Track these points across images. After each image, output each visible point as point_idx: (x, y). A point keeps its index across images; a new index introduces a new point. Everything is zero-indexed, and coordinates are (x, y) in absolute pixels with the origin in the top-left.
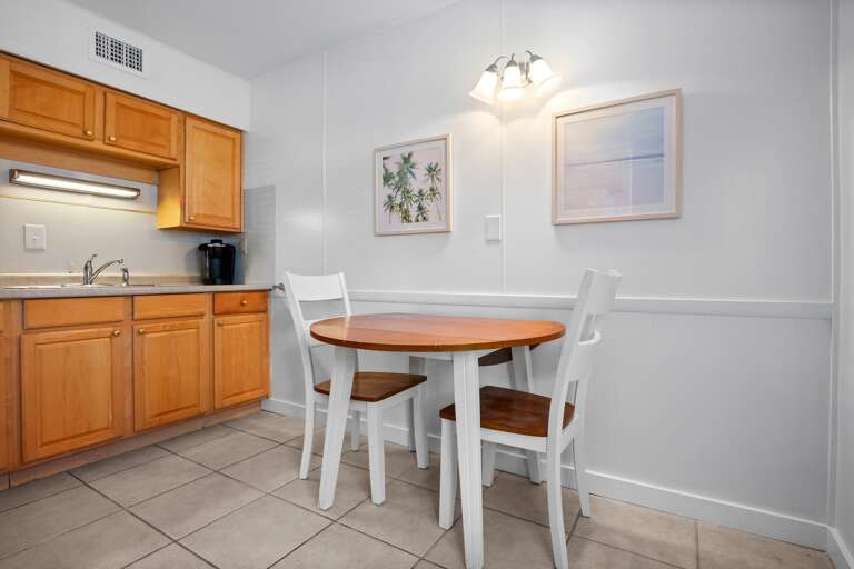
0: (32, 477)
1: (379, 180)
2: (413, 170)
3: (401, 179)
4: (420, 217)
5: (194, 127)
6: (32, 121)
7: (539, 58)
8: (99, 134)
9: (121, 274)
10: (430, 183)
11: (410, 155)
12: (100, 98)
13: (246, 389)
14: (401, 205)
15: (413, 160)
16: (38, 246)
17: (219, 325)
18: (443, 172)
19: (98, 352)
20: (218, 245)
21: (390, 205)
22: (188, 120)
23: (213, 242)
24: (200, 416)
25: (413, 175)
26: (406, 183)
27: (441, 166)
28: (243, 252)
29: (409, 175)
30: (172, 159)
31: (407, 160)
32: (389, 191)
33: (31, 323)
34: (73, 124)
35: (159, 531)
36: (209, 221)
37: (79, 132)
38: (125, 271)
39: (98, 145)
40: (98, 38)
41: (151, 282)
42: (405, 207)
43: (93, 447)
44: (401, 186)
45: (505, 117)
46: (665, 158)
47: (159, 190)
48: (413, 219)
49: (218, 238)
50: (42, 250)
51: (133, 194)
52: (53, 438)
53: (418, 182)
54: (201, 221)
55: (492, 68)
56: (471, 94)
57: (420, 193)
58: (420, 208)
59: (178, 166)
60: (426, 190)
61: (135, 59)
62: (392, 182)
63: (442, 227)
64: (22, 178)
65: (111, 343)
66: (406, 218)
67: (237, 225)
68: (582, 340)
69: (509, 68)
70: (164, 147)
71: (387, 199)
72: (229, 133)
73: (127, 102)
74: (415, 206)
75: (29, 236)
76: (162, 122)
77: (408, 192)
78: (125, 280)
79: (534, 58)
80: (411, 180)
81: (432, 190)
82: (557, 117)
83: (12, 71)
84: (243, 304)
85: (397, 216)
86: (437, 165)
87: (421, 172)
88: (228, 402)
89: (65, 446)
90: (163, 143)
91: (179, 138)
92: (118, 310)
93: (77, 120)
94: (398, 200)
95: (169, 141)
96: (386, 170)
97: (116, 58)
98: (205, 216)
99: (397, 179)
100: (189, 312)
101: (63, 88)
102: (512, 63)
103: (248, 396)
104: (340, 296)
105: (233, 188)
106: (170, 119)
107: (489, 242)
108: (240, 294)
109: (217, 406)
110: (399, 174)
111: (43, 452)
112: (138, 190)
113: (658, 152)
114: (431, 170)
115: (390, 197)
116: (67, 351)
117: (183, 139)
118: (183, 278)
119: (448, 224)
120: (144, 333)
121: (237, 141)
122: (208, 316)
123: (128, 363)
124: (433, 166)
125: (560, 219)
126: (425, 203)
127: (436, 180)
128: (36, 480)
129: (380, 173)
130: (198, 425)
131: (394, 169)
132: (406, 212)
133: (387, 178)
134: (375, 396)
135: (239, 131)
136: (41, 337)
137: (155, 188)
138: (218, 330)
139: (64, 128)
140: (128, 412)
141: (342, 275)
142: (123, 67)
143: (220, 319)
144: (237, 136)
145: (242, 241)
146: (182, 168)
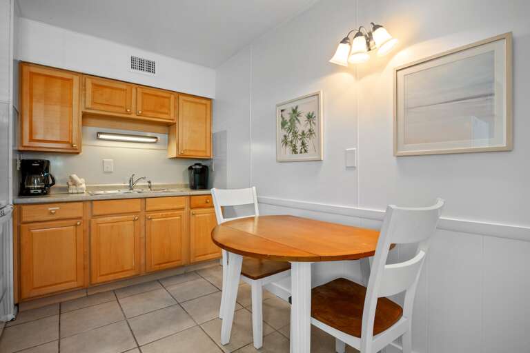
0: (97, 292)
1: (279, 125)
2: (299, 118)
3: (291, 124)
4: (303, 150)
5: (184, 100)
6: (102, 108)
7: (381, 26)
8: (133, 110)
9: (148, 184)
10: (308, 127)
11: (296, 108)
12: (134, 91)
13: (209, 252)
14: (291, 142)
15: (298, 110)
16: (109, 170)
17: (193, 214)
18: (316, 118)
19: (128, 229)
20: (198, 167)
21: (285, 142)
22: (180, 97)
23: (196, 164)
24: (183, 266)
25: (299, 122)
26: (295, 126)
27: (316, 114)
28: (212, 170)
29: (296, 121)
30: (172, 120)
31: (294, 111)
32: (285, 133)
33: (96, 212)
34: (121, 107)
35: (135, 338)
36: (192, 153)
37: (124, 110)
38: (149, 182)
39: (133, 116)
40: (133, 59)
41: (163, 188)
42: (294, 143)
43: (126, 279)
44: (292, 129)
45: (358, 75)
46: (495, 97)
47: (169, 137)
48: (298, 151)
49: (198, 162)
50: (111, 172)
51: (154, 140)
52: (104, 273)
53: (302, 126)
54: (187, 153)
55: (345, 41)
56: (331, 61)
57: (303, 133)
58: (303, 144)
59: (175, 123)
60: (306, 131)
61: (150, 67)
62: (286, 126)
63: (316, 157)
64: (101, 136)
65: (134, 224)
66: (294, 151)
67: (208, 154)
68: (387, 263)
69: (357, 38)
70: (167, 114)
71: (283, 138)
72: (204, 101)
73: (147, 91)
74: (300, 142)
75: (105, 166)
76: (166, 100)
77: (296, 133)
78: (150, 187)
79: (376, 27)
80: (297, 125)
81: (310, 131)
82: (397, 71)
83: (92, 84)
84: (207, 202)
85: (289, 149)
86: (313, 114)
87: (303, 119)
88: (198, 259)
89: (111, 278)
90: (167, 111)
91: (175, 108)
92: (137, 206)
93: (123, 104)
94: (290, 139)
95: (169, 110)
96: (283, 119)
97: (142, 69)
98: (190, 150)
99: (289, 124)
100: (175, 207)
101: (116, 89)
102: (359, 34)
103: (210, 256)
104: (252, 202)
105: (206, 133)
106: (169, 98)
107: (347, 168)
108: (205, 196)
109: (192, 261)
110: (290, 120)
111: (100, 280)
112: (156, 138)
113: (488, 92)
114: (310, 117)
115: (285, 136)
116: (112, 227)
117: (177, 107)
118: (182, 185)
119: (320, 155)
120: (151, 219)
121: (209, 106)
122: (187, 209)
123: (143, 233)
124: (311, 114)
125: (401, 152)
126: (306, 140)
127: (313, 125)
128: (99, 293)
129: (279, 120)
130: (182, 271)
131: (287, 118)
132: (295, 146)
133: (283, 124)
134: (255, 276)
135: (210, 99)
136: (100, 220)
137: (167, 136)
138: (192, 218)
139: (117, 109)
140: (143, 261)
141: (254, 188)
142: (145, 73)
143: (193, 211)
144: (208, 102)
145: (212, 163)
146: (177, 124)
